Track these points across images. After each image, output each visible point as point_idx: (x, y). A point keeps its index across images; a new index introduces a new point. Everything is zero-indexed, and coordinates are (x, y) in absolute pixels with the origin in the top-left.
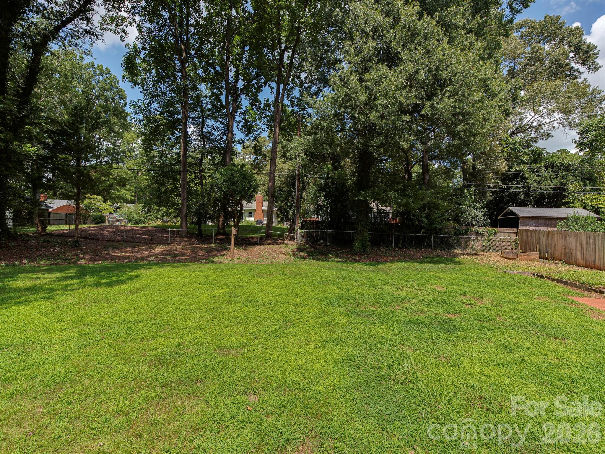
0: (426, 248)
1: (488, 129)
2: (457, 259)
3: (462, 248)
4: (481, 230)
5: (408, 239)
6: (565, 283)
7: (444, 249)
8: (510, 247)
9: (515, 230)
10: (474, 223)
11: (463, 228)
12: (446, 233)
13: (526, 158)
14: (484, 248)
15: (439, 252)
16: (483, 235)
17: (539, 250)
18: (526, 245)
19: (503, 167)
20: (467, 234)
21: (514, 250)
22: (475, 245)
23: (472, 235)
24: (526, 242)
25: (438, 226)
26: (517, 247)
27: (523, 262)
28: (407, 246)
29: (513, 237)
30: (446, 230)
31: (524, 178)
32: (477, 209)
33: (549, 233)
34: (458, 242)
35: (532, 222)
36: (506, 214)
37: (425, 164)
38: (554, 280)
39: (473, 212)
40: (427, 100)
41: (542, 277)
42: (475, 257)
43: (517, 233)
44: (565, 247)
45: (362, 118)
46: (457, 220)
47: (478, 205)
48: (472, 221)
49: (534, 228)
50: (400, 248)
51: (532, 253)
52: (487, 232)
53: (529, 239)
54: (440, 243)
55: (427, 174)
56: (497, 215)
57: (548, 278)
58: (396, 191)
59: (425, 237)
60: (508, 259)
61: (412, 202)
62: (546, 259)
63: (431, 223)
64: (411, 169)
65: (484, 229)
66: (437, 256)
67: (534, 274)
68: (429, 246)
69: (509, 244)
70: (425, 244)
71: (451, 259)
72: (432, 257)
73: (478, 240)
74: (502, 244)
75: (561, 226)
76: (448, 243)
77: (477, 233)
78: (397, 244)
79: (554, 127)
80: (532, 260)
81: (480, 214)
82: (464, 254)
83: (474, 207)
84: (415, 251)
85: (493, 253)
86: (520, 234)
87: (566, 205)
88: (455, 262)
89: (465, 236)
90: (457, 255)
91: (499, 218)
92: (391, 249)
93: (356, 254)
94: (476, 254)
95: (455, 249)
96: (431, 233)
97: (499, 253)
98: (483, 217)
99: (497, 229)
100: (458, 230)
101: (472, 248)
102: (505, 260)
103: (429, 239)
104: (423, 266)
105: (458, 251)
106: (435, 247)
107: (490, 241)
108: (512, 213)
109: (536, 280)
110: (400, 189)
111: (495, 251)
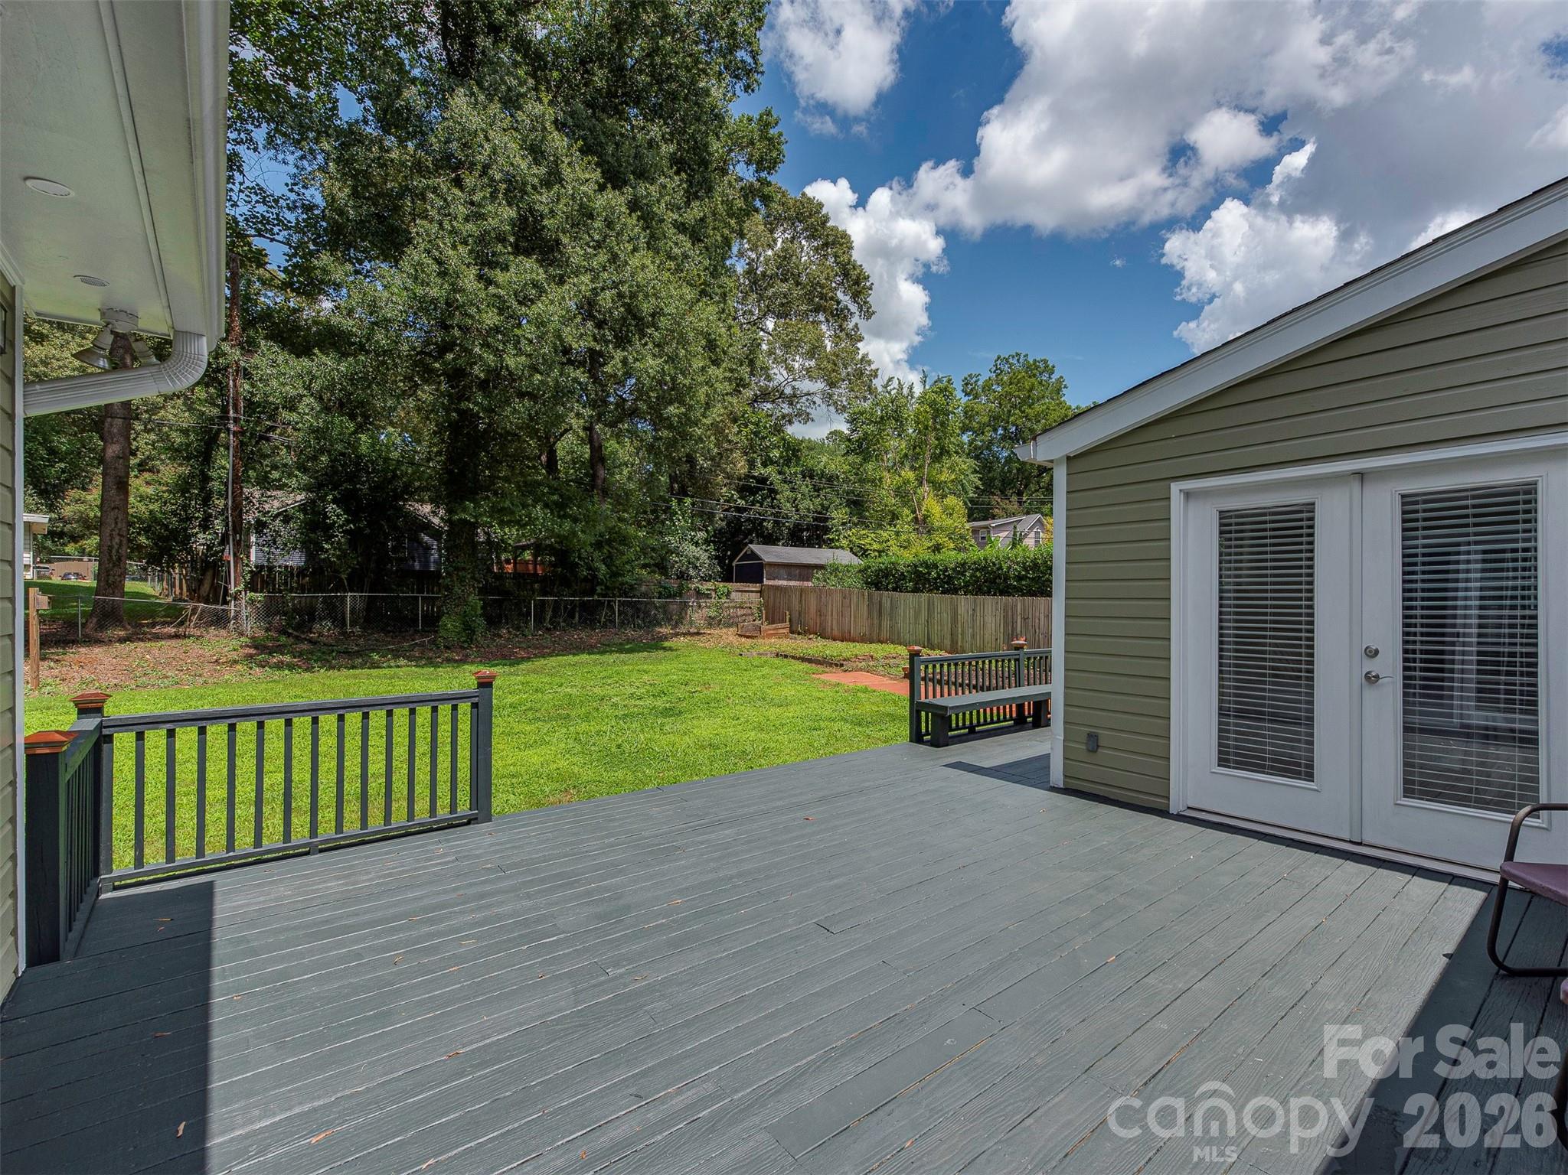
0: (604, 626)
1: (714, 419)
2: (666, 644)
3: (673, 623)
4: (706, 587)
5: (566, 608)
6: (810, 661)
7: (640, 627)
8: (751, 618)
9: (757, 587)
10: (692, 572)
11: (673, 584)
12: (645, 595)
13: (775, 454)
14: (711, 622)
15: (630, 633)
16: (708, 596)
17: (790, 620)
18: (773, 614)
19: (741, 467)
20: (680, 595)
21: (757, 622)
22: (695, 616)
23: (691, 596)
24: (774, 607)
25: (628, 579)
26: (760, 617)
27: (767, 641)
28: (562, 624)
29: (755, 598)
30: (643, 589)
31: (773, 492)
32: (697, 544)
33: (802, 590)
34: (665, 612)
35: (782, 571)
36: (746, 557)
37: (596, 445)
38: (798, 659)
39: (690, 550)
40: (616, 347)
41: (786, 656)
42: (696, 638)
43: (760, 592)
44: (820, 612)
45: (490, 358)
46: (662, 567)
47: (701, 535)
48: (688, 568)
49: (784, 583)
50: (548, 629)
51: (779, 625)
52: (715, 590)
53: (777, 601)
54: (632, 616)
55: (599, 466)
56: (732, 559)
57: (793, 657)
58: (546, 506)
59: (601, 604)
60: (748, 637)
61: (582, 531)
62: (799, 634)
63: (615, 575)
64: (555, 443)
65: (710, 585)
66: (628, 641)
67: (777, 655)
68: (611, 621)
69: (749, 611)
70: (603, 620)
71: (656, 644)
72: (621, 644)
73: (700, 607)
74: (740, 612)
75: (818, 579)
76: (647, 614)
77: (699, 594)
78: (539, 620)
79: (814, 403)
80: (779, 636)
81: (702, 555)
82: (677, 635)
83: (692, 539)
84: (583, 635)
85: (725, 630)
86: (765, 594)
87: (830, 544)
88: (664, 649)
89: (678, 600)
90: (665, 638)
91: (734, 564)
92: (526, 632)
93: (447, 648)
94: (698, 634)
95: (661, 626)
96: (614, 596)
97: (735, 629)
98: (707, 561)
99: (731, 586)
100: (665, 588)
101: (691, 622)
102: (744, 640)
103: (611, 607)
104: (610, 658)
105: (666, 630)
106: (622, 624)
107: (720, 607)
108: (754, 556)
109: (777, 661)
110: (556, 503)
111: (729, 626)
